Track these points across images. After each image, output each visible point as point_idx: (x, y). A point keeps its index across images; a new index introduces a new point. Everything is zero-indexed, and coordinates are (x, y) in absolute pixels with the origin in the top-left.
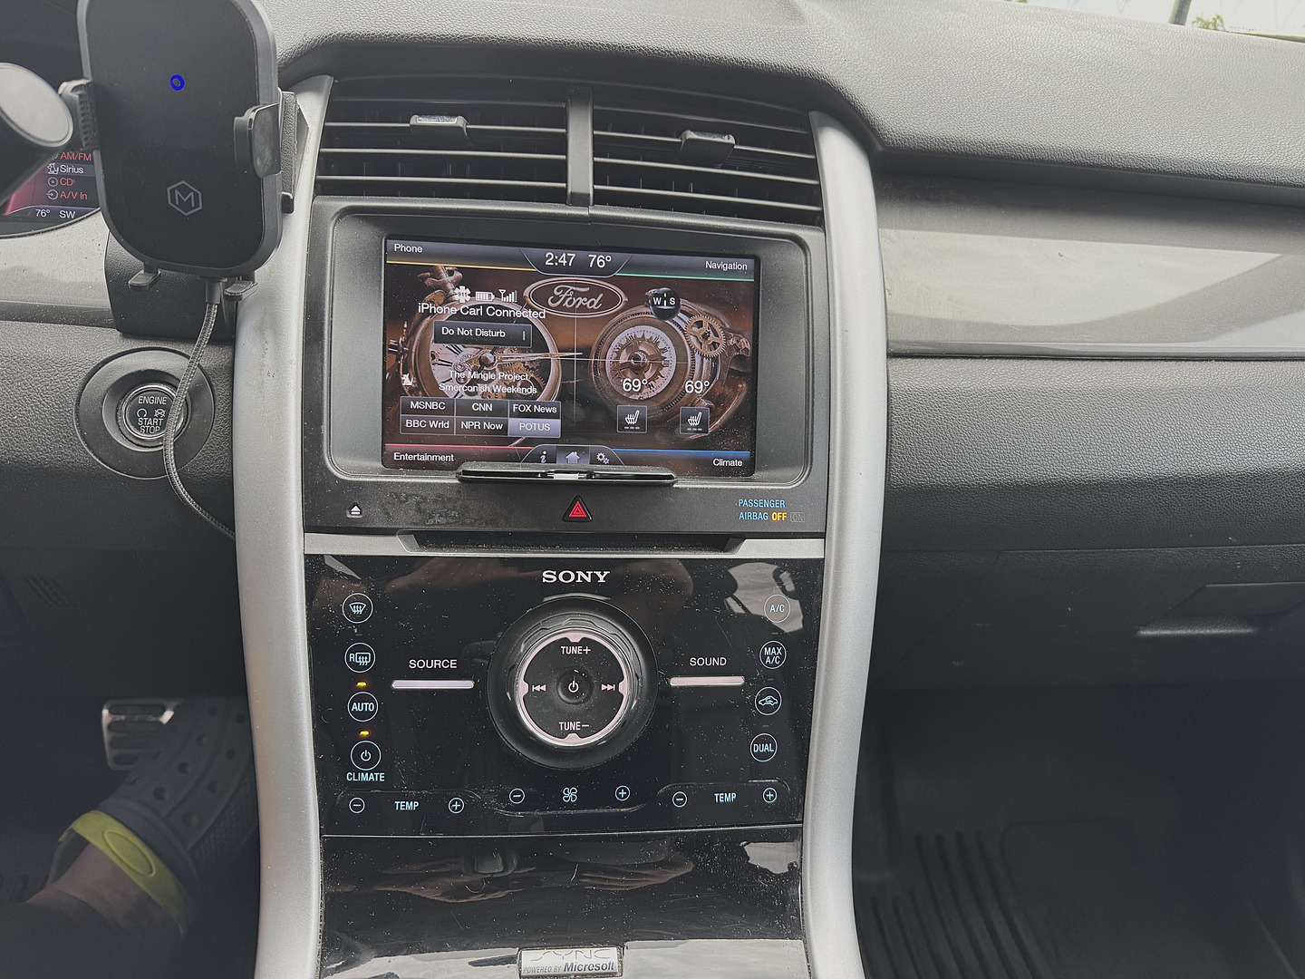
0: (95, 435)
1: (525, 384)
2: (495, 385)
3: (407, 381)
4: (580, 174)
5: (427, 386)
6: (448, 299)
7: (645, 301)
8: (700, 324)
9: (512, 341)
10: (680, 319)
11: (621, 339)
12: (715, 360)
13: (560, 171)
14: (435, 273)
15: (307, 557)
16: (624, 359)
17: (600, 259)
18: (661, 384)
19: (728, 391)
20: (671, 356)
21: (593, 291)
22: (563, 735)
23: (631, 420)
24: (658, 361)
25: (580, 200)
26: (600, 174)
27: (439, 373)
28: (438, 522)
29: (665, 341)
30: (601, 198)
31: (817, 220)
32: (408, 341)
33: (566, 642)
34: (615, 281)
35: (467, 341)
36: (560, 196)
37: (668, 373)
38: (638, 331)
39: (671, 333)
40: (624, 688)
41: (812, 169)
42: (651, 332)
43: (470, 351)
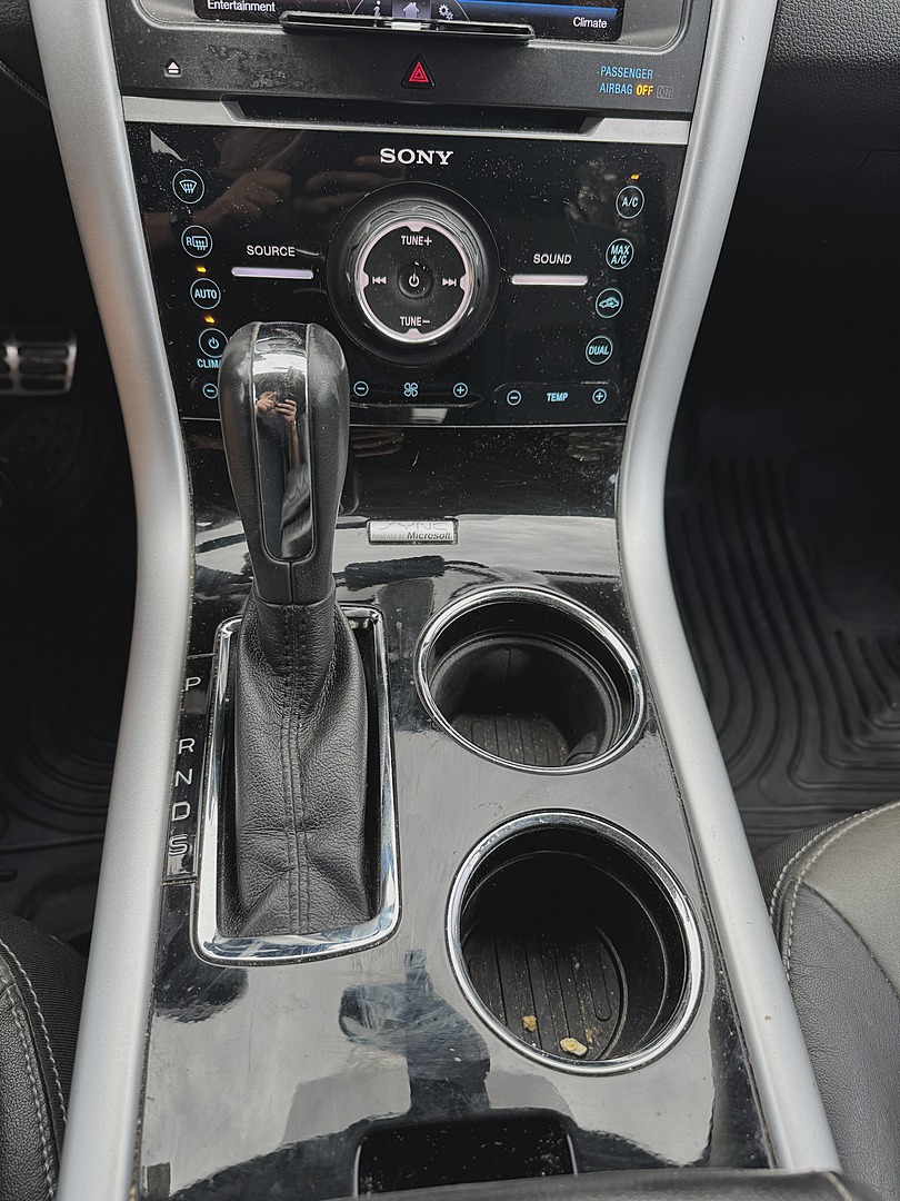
15: (129, 124)
22: (404, 330)
28: (263, 86)
40: (466, 283)
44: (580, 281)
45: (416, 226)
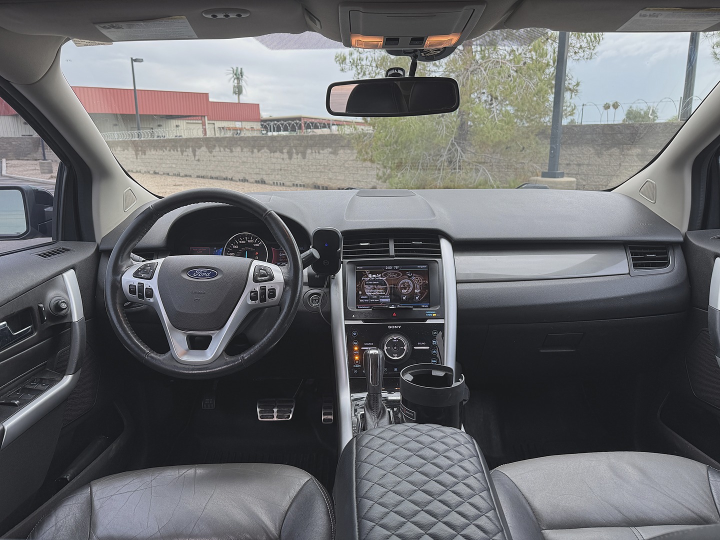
0: (306, 305)
1: (383, 292)
2: (377, 292)
3: (360, 293)
4: (392, 252)
5: (364, 294)
6: (367, 277)
7: (406, 275)
8: (417, 278)
9: (380, 284)
10: (413, 278)
11: (401, 282)
12: (421, 285)
13: (388, 251)
14: (365, 272)
15: (345, 325)
16: (402, 286)
17: (397, 267)
18: (410, 291)
19: (424, 291)
20: (412, 285)
21: (395, 273)
22: (394, 357)
23: (404, 298)
24: (409, 286)
25: (392, 257)
26: (396, 251)
27: (366, 291)
28: (368, 318)
29: (410, 282)
30: (396, 256)
31: (440, 257)
32: (360, 285)
33: (393, 339)
34: (400, 271)
35: (371, 284)
36: (388, 256)
37: (411, 288)
38: (405, 281)
39: (411, 280)
40: (405, 348)
41: (439, 247)
42: (407, 281)
43: (372, 286)
44: (428, 348)
45: (395, 338)
